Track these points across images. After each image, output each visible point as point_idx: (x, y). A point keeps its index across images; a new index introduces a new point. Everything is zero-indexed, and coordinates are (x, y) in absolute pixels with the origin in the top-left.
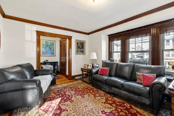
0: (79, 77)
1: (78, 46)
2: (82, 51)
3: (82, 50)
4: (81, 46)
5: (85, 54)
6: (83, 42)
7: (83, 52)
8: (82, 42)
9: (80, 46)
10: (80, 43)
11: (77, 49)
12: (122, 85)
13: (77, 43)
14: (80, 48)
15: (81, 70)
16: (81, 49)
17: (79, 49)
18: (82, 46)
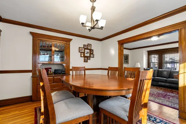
5: (128, 64)
10: (126, 56)
12: (166, 80)
16: (126, 60)
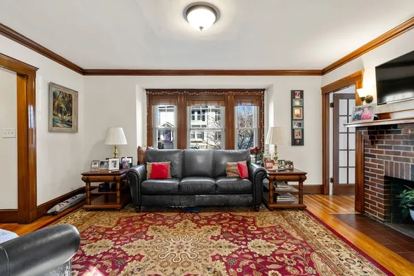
0: (64, 205)
1: (56, 104)
2: (69, 121)
3: (66, 118)
4: (64, 106)
5: (76, 131)
6: (70, 95)
7: (69, 124)
8: (68, 93)
9: (62, 106)
10: (61, 96)
11: (54, 115)
13: (54, 94)
14: (61, 112)
15: (83, 179)
16: (65, 114)
17: (60, 115)
18: (66, 107)
